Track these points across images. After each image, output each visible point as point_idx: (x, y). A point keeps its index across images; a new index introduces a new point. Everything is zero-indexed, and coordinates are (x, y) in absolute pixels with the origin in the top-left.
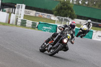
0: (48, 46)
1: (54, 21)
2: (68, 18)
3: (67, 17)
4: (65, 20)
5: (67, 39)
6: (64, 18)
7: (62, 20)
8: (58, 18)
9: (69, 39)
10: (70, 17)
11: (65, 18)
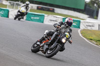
0: (43, 46)
1: (6, 6)
2: (19, 3)
3: (18, 1)
4: (17, 4)
5: (65, 38)
6: (15, 2)
7: (13, 5)
8: (10, 3)
9: (67, 38)
10: (21, 2)
11: (17, 2)
